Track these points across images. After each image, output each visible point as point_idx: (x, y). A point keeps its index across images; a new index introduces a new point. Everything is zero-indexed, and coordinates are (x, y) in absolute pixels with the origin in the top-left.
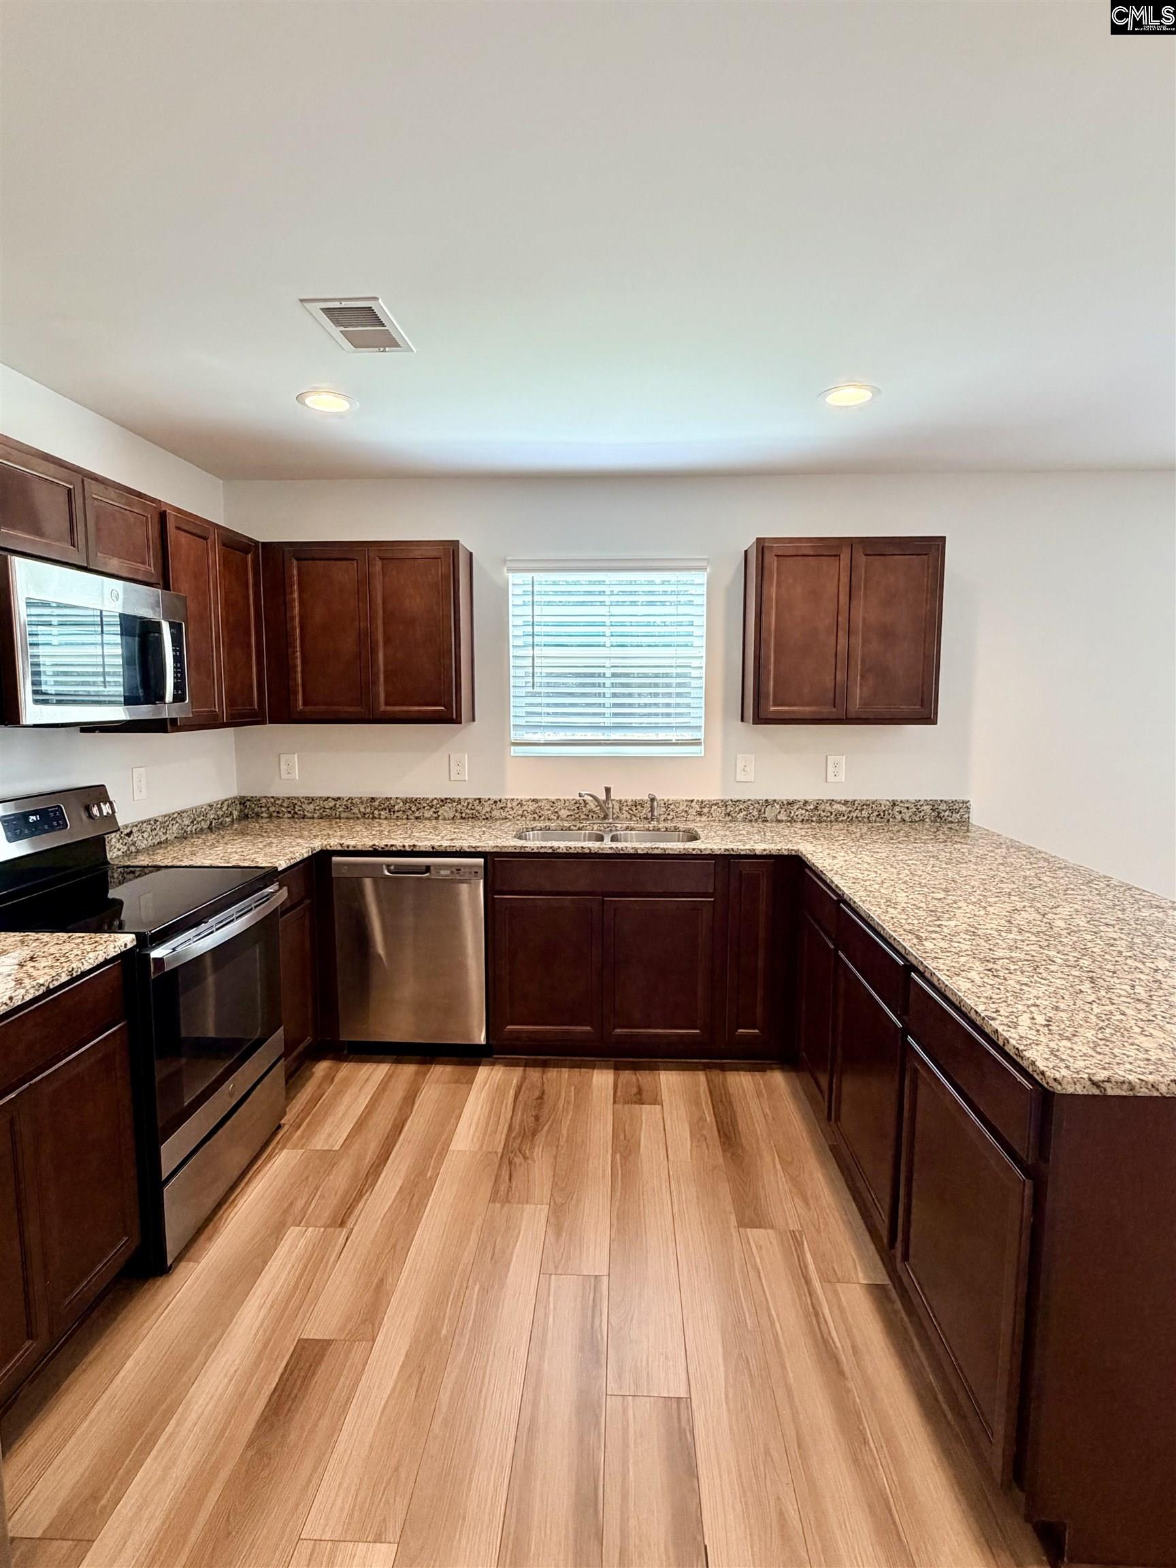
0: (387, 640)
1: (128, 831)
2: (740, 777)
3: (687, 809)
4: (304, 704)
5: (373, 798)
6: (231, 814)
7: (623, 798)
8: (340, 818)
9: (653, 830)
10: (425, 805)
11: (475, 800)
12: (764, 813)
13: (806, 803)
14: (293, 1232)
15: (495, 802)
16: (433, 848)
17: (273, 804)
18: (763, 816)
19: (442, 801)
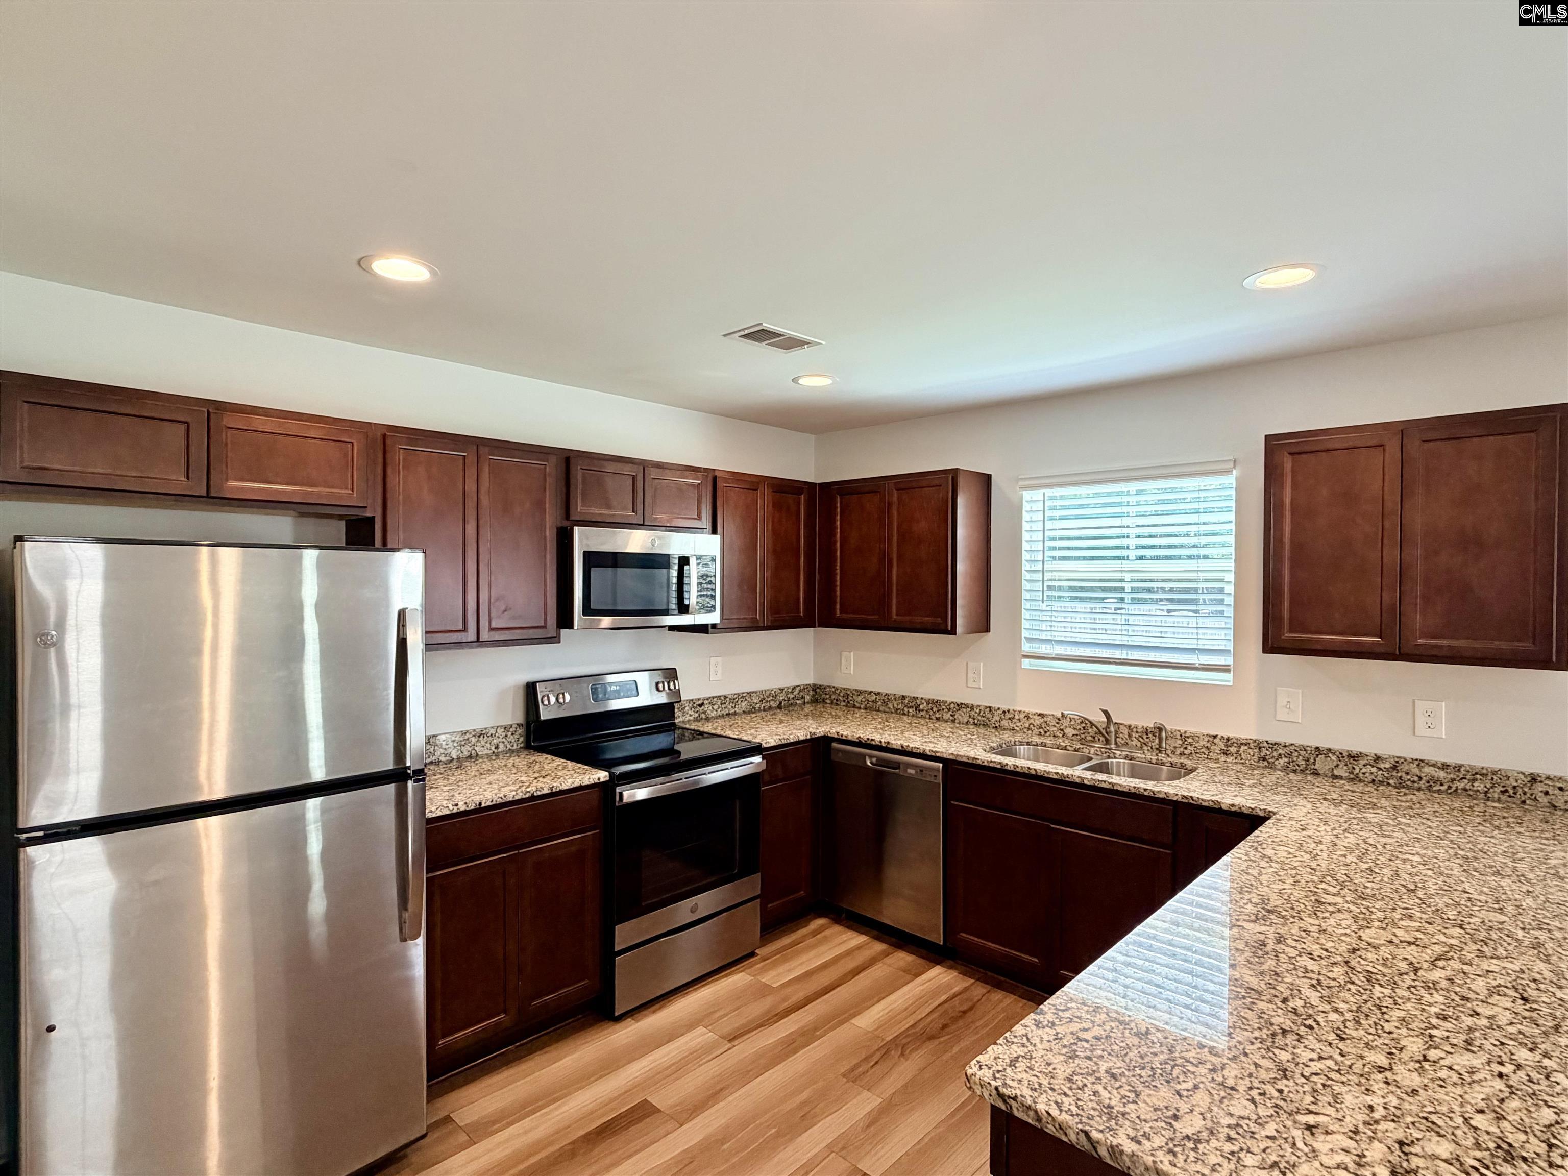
0: (900, 557)
1: (700, 702)
2: (1282, 715)
3: (1209, 745)
4: (841, 613)
5: (903, 696)
6: (803, 697)
7: (1133, 723)
8: (879, 711)
9: (1156, 764)
10: (944, 707)
11: (986, 707)
12: (1314, 763)
13: (1378, 758)
14: (701, 1029)
15: (1004, 712)
16: (902, 747)
17: (834, 693)
18: (1313, 767)
19: (958, 705)
